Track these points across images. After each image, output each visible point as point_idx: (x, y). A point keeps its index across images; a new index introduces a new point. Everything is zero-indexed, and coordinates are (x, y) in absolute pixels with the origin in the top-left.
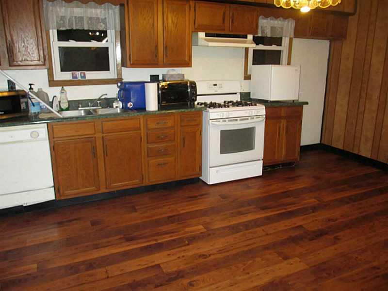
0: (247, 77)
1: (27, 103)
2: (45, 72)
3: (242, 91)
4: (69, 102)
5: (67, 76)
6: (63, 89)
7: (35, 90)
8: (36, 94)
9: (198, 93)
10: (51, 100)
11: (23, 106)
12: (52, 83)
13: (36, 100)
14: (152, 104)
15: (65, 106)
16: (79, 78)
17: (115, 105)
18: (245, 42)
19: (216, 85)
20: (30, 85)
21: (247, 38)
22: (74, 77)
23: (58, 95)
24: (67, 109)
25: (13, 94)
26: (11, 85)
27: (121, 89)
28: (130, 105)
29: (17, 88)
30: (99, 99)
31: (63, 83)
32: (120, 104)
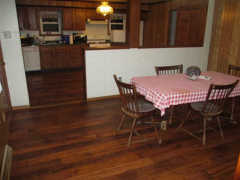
0: (109, 34)
1: (33, 41)
2: (38, 32)
3: (106, 39)
4: (46, 41)
5: (45, 33)
6: (44, 37)
7: (35, 37)
8: (36, 38)
9: (88, 39)
10: (40, 40)
11: (32, 41)
12: (41, 35)
13: (36, 40)
14: (71, 42)
15: (44, 42)
16: (49, 34)
17: (60, 42)
18: (105, 22)
19: (96, 37)
20: (34, 35)
21: (105, 20)
22: (48, 33)
23: (42, 39)
24: (45, 43)
25: (28, 37)
26: (28, 35)
27: (62, 37)
28: (64, 42)
29: (30, 36)
30: (55, 41)
31: (44, 35)
32: (62, 42)
